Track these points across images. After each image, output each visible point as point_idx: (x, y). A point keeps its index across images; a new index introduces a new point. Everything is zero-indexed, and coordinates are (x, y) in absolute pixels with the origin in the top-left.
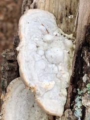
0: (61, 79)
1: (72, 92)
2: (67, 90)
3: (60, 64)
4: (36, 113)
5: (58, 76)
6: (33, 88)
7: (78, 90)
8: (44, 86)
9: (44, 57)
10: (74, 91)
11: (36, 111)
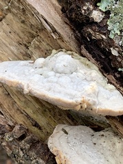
0: (94, 79)
1: (117, 79)
2: (111, 83)
3: (78, 68)
6: (84, 102)
7: (120, 70)
8: (90, 91)
9: (58, 75)
10: (118, 76)
11: (103, 144)
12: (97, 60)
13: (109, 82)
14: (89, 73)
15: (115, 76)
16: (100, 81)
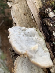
0: (40, 42)
1: (51, 46)
3: (35, 35)
4: (35, 71)
5: (37, 41)
7: (54, 43)
8: (32, 49)
11: (35, 69)
12: (45, 35)
13: (47, 47)
14: (39, 39)
15: (50, 45)
16: (42, 44)
